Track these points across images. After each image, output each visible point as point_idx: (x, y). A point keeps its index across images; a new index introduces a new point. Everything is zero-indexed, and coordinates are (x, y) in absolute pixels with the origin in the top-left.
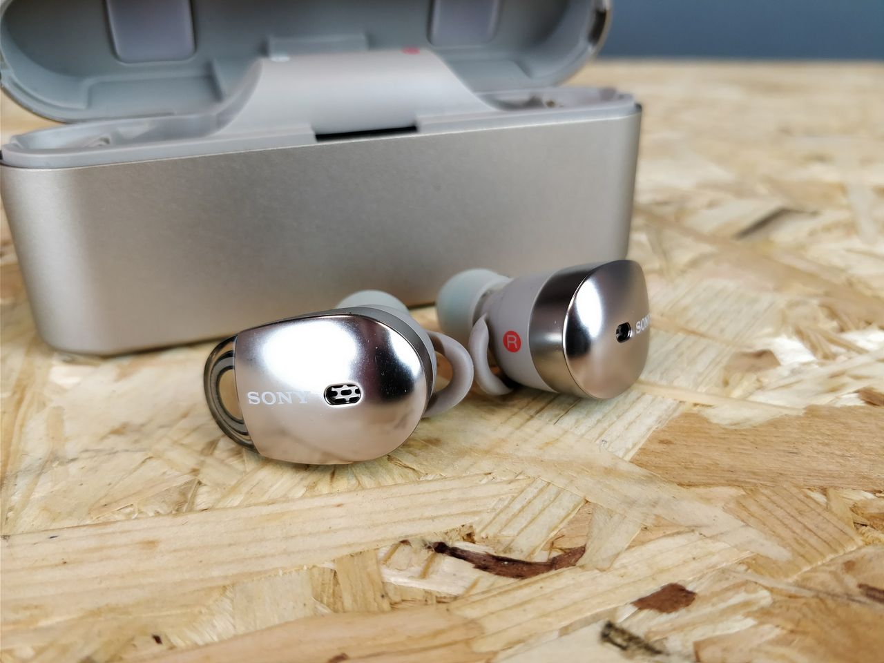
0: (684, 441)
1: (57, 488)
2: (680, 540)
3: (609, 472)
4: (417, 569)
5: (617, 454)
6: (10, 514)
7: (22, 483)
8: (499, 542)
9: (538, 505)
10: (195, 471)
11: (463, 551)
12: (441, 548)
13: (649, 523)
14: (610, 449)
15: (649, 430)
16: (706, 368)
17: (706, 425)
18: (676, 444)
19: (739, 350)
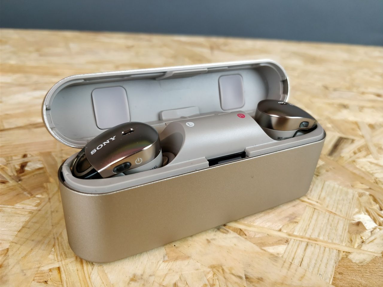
0: (347, 272)
5: (327, 281)
14: (324, 279)
15: (333, 267)
16: (342, 233)
17: (351, 264)
18: (345, 274)
19: (350, 222)
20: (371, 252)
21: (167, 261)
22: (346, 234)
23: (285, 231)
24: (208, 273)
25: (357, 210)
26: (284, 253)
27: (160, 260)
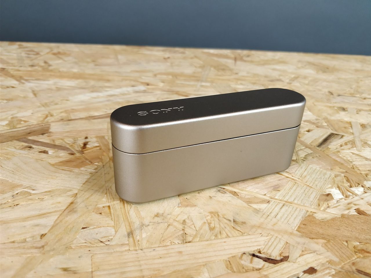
0: (310, 224)
2: (312, 255)
3: (291, 234)
4: (249, 261)
5: (293, 228)
8: (267, 254)
9: (275, 243)
10: (183, 230)
11: (259, 256)
12: (254, 255)
13: (303, 249)
14: (291, 226)
15: (300, 220)
16: (313, 200)
17: (315, 219)
18: (307, 225)
19: (322, 193)
20: (333, 214)
21: (180, 207)
22: (316, 200)
23: (269, 196)
24: (208, 216)
25: (330, 186)
26: (265, 209)
27: (176, 206)
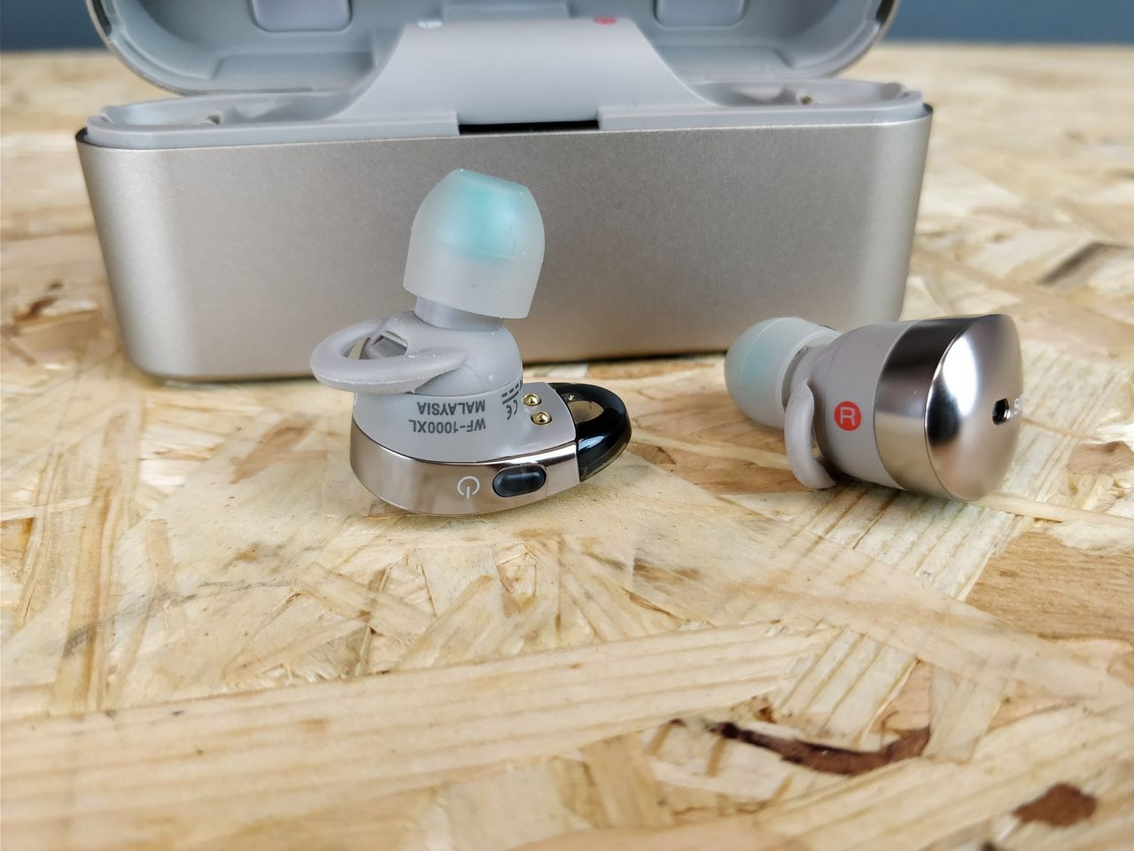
0: (1035, 572)
1: (173, 639)
2: (1060, 718)
3: (941, 617)
4: (701, 763)
5: (947, 592)
6: (112, 678)
7: (123, 631)
8: (809, 721)
9: (853, 667)
10: (364, 615)
11: (762, 736)
12: (730, 731)
13: (1011, 690)
14: (936, 585)
15: (983, 556)
16: (1043, 468)
17: (1059, 550)
18: (1023, 577)
19: (1082, 442)
21: (379, 515)
24: (508, 549)
26: (802, 511)
